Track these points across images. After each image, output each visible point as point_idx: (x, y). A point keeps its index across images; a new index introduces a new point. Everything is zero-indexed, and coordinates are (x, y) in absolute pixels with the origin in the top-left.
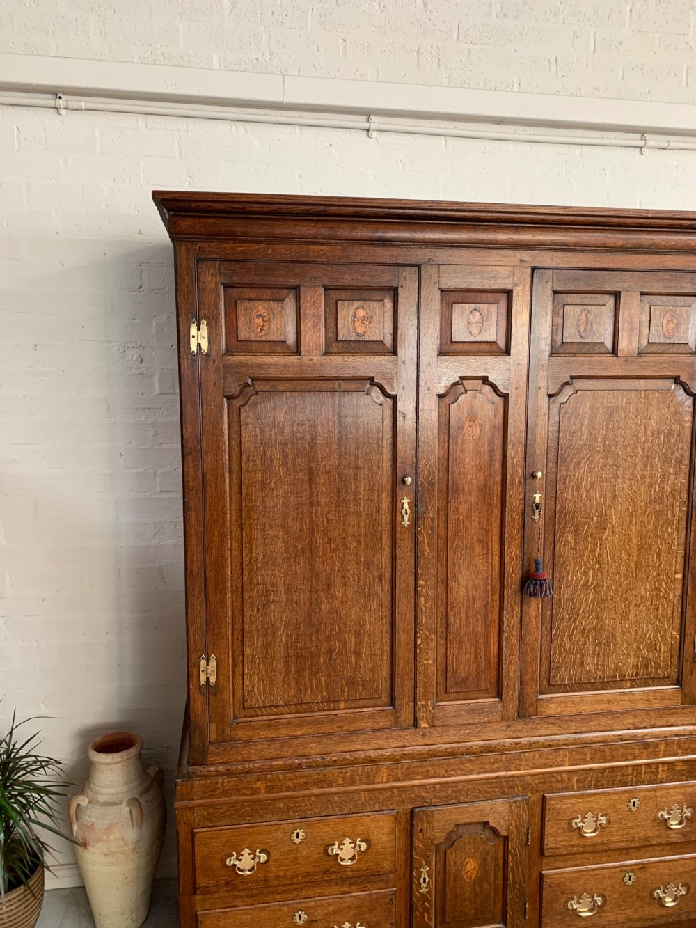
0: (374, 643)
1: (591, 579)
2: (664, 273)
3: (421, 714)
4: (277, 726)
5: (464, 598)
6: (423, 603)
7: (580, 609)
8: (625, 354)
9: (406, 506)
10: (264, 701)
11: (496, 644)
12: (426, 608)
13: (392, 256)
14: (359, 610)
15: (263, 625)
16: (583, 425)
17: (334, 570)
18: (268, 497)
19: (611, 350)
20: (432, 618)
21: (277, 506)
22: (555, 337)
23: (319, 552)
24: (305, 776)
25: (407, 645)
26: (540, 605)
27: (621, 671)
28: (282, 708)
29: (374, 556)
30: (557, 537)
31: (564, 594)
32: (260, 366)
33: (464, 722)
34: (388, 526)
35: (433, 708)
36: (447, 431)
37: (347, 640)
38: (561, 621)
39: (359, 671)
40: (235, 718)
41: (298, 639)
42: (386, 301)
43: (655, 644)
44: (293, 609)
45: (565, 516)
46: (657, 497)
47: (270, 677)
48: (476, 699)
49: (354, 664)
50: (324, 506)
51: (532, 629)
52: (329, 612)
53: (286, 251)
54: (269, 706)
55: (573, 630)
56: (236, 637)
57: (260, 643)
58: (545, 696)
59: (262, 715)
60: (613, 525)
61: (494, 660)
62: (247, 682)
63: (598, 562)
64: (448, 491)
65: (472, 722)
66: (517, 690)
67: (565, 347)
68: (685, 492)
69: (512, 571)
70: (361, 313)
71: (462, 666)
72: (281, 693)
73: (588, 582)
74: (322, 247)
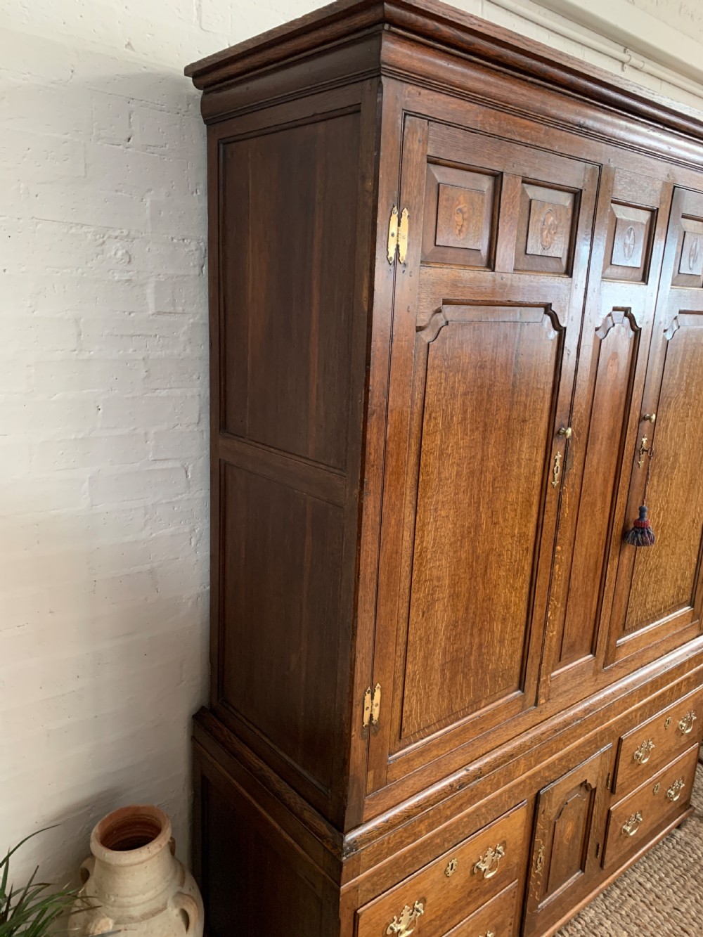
0: (516, 626)
1: (661, 519)
3: (541, 691)
4: (429, 749)
5: (584, 558)
6: (557, 570)
7: (651, 551)
9: (557, 463)
10: (419, 725)
11: (597, 600)
12: (558, 576)
14: (507, 592)
15: (426, 632)
16: (678, 363)
17: (493, 549)
18: (444, 466)
20: (562, 586)
21: (451, 478)
22: (675, 267)
24: (461, 798)
25: (540, 620)
27: (665, 601)
28: (433, 727)
29: (525, 526)
32: (457, 284)
33: (570, 687)
34: (538, 489)
35: (550, 681)
36: (595, 371)
37: (495, 629)
38: (639, 565)
39: (501, 661)
41: (455, 640)
43: (685, 573)
44: (454, 605)
45: (656, 458)
47: (427, 693)
48: (578, 659)
49: (498, 654)
50: (492, 471)
51: (622, 579)
52: (483, 600)
53: (495, 120)
54: (423, 728)
55: (645, 572)
57: (422, 654)
58: (620, 642)
59: (415, 741)
60: (679, 464)
61: (594, 617)
62: (406, 707)
64: (588, 441)
65: (574, 685)
66: (605, 642)
67: (679, 278)
69: (619, 522)
70: (550, 219)
71: (574, 630)
72: (435, 709)
73: (659, 522)
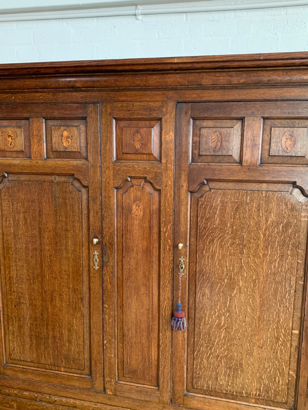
0: (79, 338)
1: (223, 322)
2: (283, 102)
3: (107, 386)
4: (26, 372)
5: (134, 320)
6: (107, 318)
7: (215, 342)
8: (248, 164)
9: (96, 257)
10: (20, 357)
11: (156, 353)
12: (109, 322)
13: (82, 97)
14: (70, 317)
15: (17, 315)
16: (216, 213)
17: (55, 290)
18: (17, 242)
19: (238, 161)
20: (113, 329)
21: (22, 249)
22: (195, 151)
23: (46, 278)
24: (36, 405)
25: (98, 342)
26: (186, 334)
27: (247, 390)
28: (30, 363)
29: (78, 285)
30: (198, 289)
31: (203, 329)
32: (10, 165)
33: (135, 397)
34: (87, 268)
35: (115, 384)
36: (122, 211)
37: (63, 332)
38: (200, 347)
39: (71, 352)
40: (7, 363)
41: (36, 326)
42: (81, 126)
43: (275, 378)
44: (33, 309)
45: (203, 276)
46: (276, 271)
47: (23, 344)
48: (143, 384)
49: (68, 347)
50: (48, 251)
51: (179, 349)
52: (53, 314)
53: (22, 97)
54: (23, 361)
55: (210, 355)
56: (5, 319)
57: (17, 325)
58: (190, 394)
59: (20, 365)
60: (240, 287)
61: (155, 363)
62: (11, 345)
63: (229, 311)
64: (123, 249)
65: (140, 399)
66: (169, 385)
67: (201, 158)
68: (302, 270)
69: (166, 307)
70: (65, 134)
71: (133, 362)
73: (221, 324)
74: (41, 94)
